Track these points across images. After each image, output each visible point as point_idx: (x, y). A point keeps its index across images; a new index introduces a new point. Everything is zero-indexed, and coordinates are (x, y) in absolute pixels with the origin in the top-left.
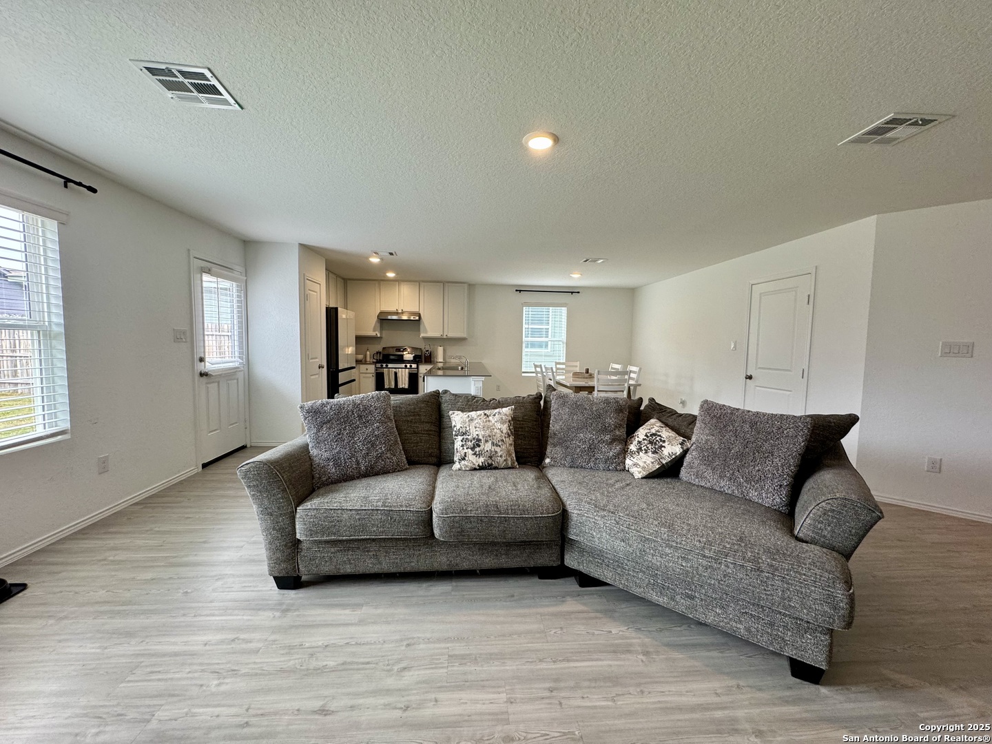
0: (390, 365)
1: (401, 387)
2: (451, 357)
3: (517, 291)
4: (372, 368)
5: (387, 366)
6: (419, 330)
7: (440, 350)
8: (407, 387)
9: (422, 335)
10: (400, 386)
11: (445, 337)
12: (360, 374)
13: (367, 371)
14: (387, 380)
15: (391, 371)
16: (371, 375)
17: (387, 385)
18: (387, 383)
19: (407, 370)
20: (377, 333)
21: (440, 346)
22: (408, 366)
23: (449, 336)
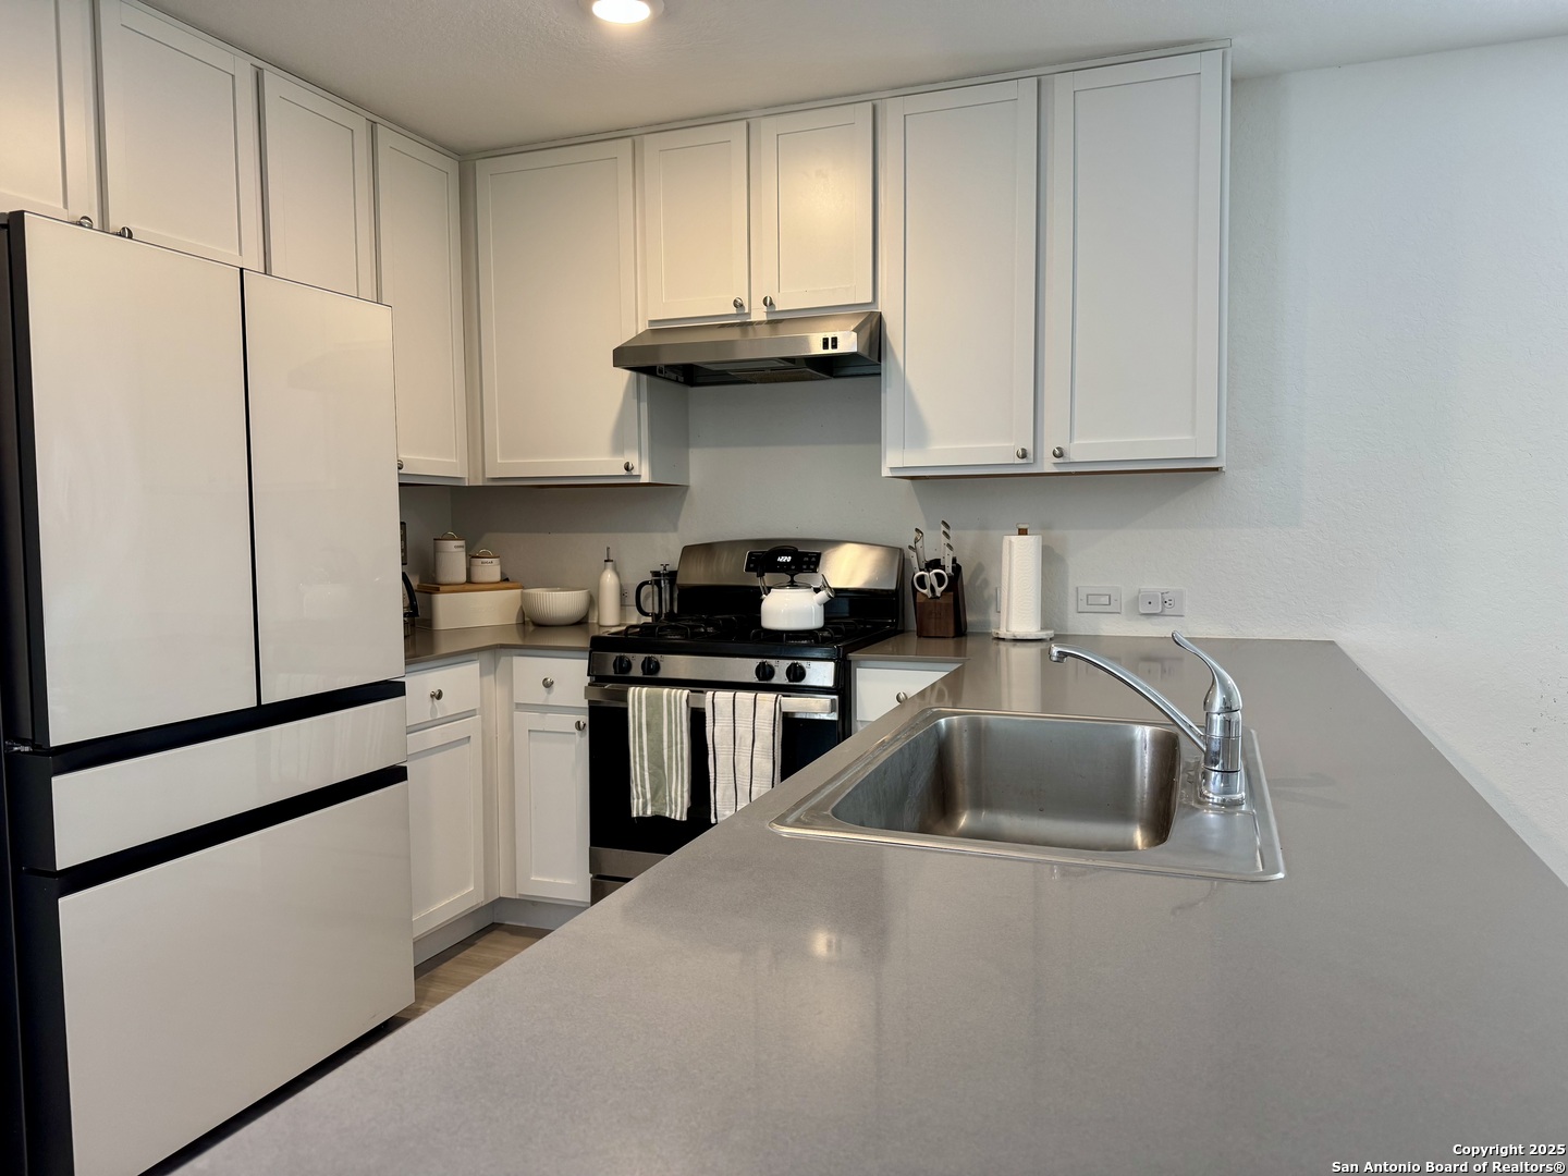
0: (674, 666)
2: (1102, 603)
4: (574, 680)
5: (650, 667)
6: (871, 434)
9: (894, 459)
11: (1048, 465)
12: (517, 714)
13: (549, 693)
14: (642, 767)
15: (669, 702)
16: (568, 722)
17: (644, 796)
18: (643, 787)
19: (767, 700)
20: (634, 460)
21: (1023, 532)
22: (781, 668)
23: (1075, 455)
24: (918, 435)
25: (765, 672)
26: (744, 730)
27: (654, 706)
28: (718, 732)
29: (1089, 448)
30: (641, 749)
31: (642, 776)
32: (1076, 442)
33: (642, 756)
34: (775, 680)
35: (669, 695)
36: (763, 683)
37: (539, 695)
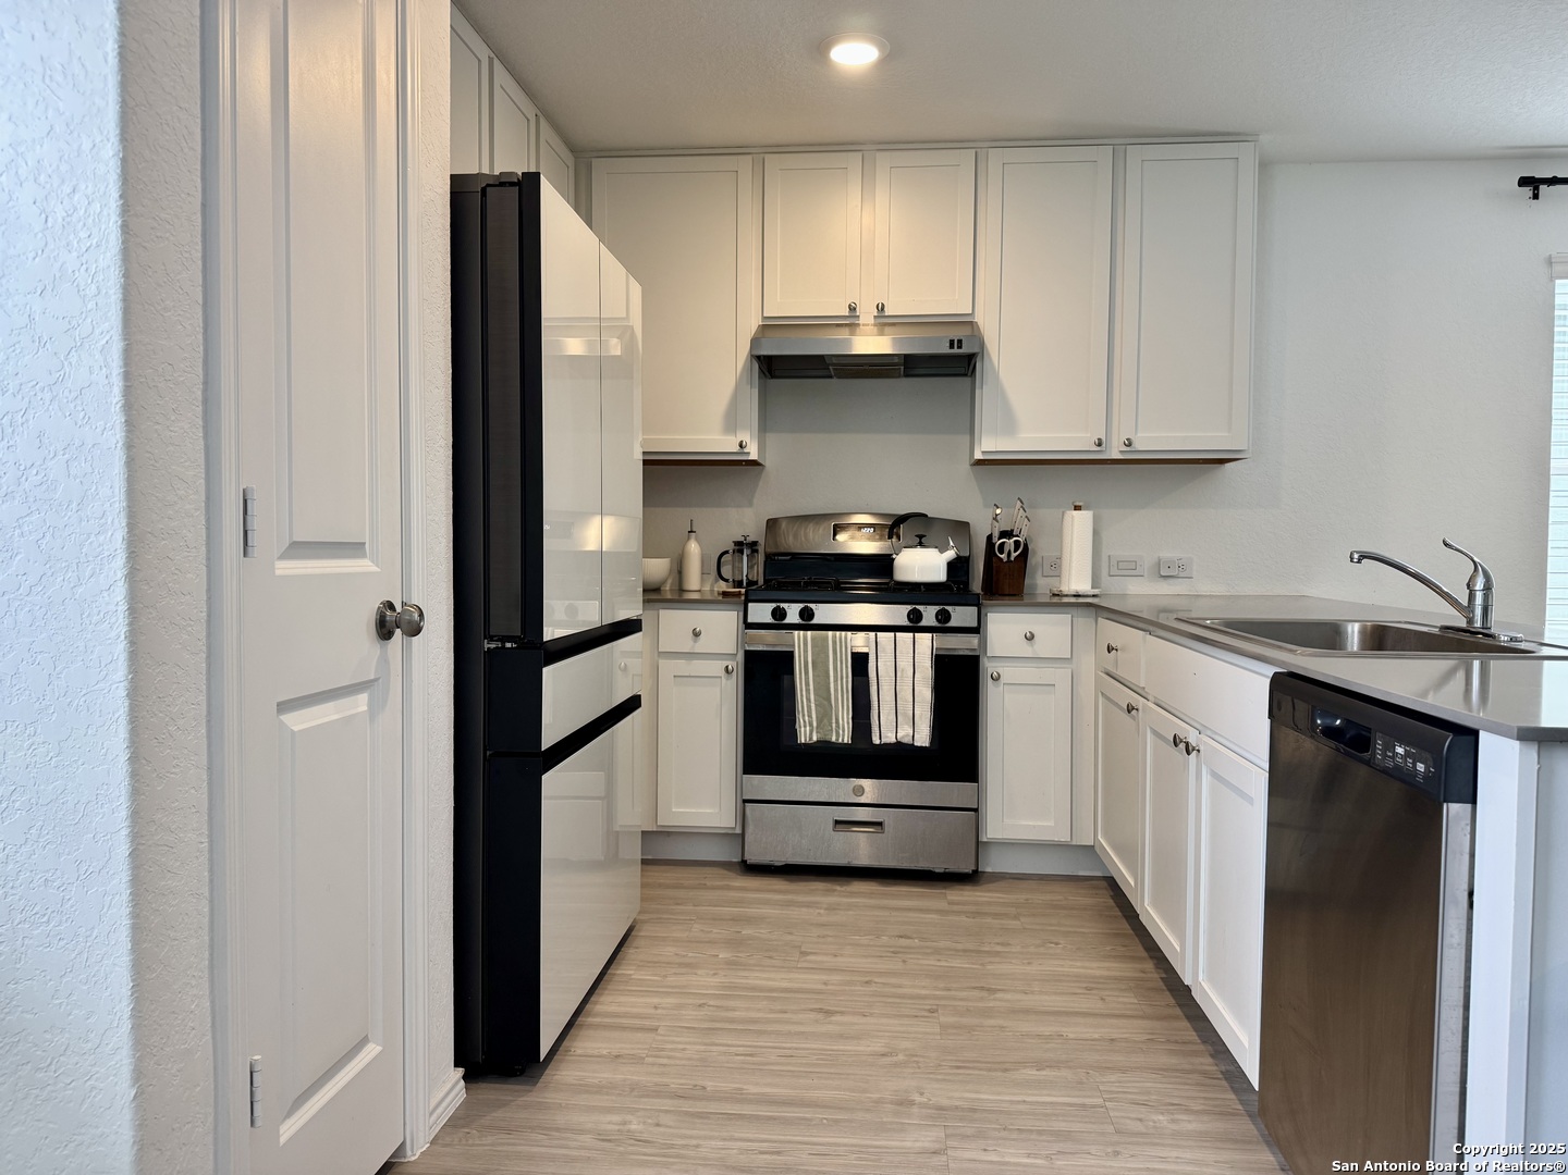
0: (825, 613)
1: (890, 738)
2: (1130, 569)
3: (1525, 182)
4: (720, 630)
5: (807, 614)
7: (1079, 525)
8: (923, 738)
9: (989, 444)
10: (886, 731)
11: (1116, 452)
12: (662, 662)
13: (695, 642)
14: (809, 700)
15: (834, 642)
16: (717, 667)
17: (811, 725)
18: (810, 716)
19: (925, 639)
20: (745, 437)
21: (1077, 508)
22: (929, 615)
23: (1138, 446)
24: (1009, 425)
25: (915, 616)
26: (905, 663)
27: (820, 650)
28: (881, 670)
29: (1153, 439)
30: (807, 684)
31: (809, 707)
32: (1139, 435)
33: (808, 691)
34: (924, 623)
35: (834, 637)
36: (914, 625)
37: (687, 645)
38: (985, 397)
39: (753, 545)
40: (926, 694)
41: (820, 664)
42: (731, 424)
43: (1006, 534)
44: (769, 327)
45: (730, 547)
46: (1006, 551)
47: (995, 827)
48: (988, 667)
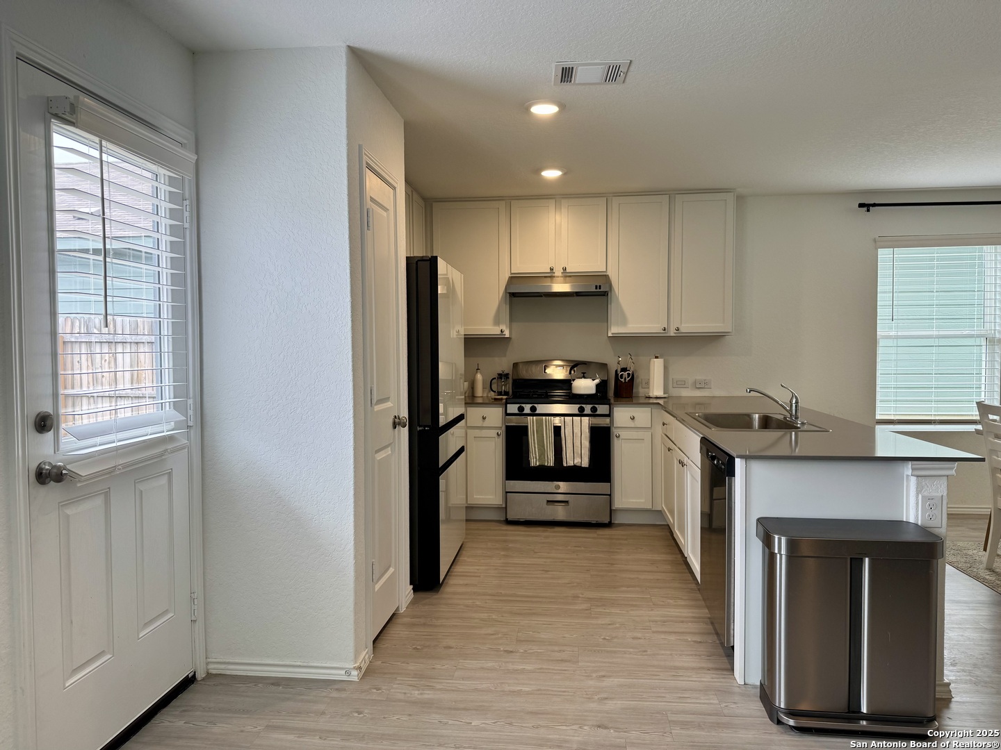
0: (542, 408)
1: (571, 463)
2: (682, 384)
3: (861, 205)
4: (494, 416)
5: (533, 409)
6: (605, 318)
7: (657, 366)
8: (585, 463)
9: (615, 330)
10: (570, 460)
11: (672, 333)
12: (469, 431)
13: (484, 421)
14: (535, 447)
15: (546, 422)
16: (493, 433)
17: (536, 458)
18: (536, 454)
19: (586, 419)
20: (503, 327)
21: (656, 357)
22: (588, 409)
23: (682, 330)
24: (624, 321)
25: (581, 409)
26: (577, 430)
27: (540, 424)
28: (567, 433)
29: (687, 328)
30: (534, 440)
31: (535, 450)
32: (682, 325)
33: (534, 443)
34: (585, 412)
35: (546, 419)
36: (581, 413)
37: (479, 423)
38: (613, 309)
39: (507, 376)
40: (586, 444)
41: (540, 431)
42: (497, 321)
43: (624, 370)
44: (513, 279)
45: (496, 376)
46: (624, 378)
47: (618, 503)
48: (615, 432)
